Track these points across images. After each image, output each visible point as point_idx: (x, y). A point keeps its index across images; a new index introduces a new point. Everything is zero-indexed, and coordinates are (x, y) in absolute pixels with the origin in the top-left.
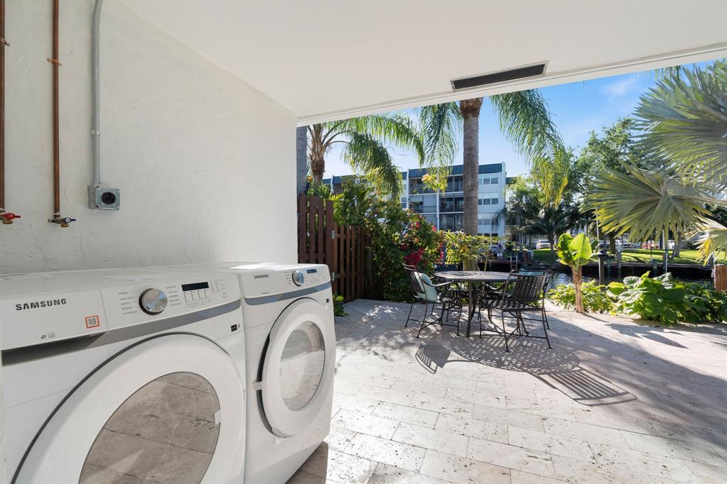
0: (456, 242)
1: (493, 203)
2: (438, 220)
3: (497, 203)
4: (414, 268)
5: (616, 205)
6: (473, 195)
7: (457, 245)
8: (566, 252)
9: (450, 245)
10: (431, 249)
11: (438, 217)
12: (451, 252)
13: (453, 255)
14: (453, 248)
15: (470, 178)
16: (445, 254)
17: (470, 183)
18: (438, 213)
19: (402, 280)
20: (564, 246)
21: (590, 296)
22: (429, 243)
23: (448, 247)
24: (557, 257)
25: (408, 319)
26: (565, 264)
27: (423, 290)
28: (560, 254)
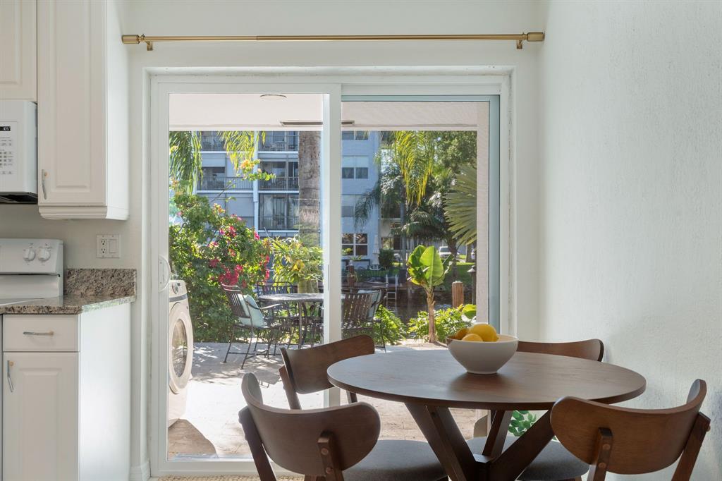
0: (287, 255)
1: (360, 176)
2: (257, 205)
3: (366, 177)
4: (237, 289)
5: (468, 213)
6: (313, 186)
7: (289, 259)
8: (417, 268)
9: (278, 259)
10: (252, 265)
11: (256, 198)
12: (278, 270)
13: (284, 274)
14: (284, 263)
15: (309, 159)
16: (272, 274)
17: (308, 166)
18: (256, 192)
19: (212, 309)
20: (416, 262)
21: (452, 325)
22: (249, 258)
23: (275, 262)
24: (409, 276)
25: (228, 353)
26: (417, 283)
27: (247, 314)
28: (411, 270)
